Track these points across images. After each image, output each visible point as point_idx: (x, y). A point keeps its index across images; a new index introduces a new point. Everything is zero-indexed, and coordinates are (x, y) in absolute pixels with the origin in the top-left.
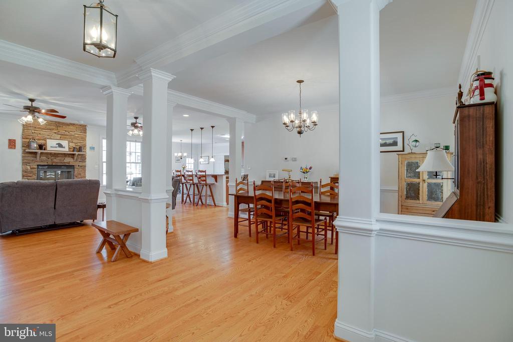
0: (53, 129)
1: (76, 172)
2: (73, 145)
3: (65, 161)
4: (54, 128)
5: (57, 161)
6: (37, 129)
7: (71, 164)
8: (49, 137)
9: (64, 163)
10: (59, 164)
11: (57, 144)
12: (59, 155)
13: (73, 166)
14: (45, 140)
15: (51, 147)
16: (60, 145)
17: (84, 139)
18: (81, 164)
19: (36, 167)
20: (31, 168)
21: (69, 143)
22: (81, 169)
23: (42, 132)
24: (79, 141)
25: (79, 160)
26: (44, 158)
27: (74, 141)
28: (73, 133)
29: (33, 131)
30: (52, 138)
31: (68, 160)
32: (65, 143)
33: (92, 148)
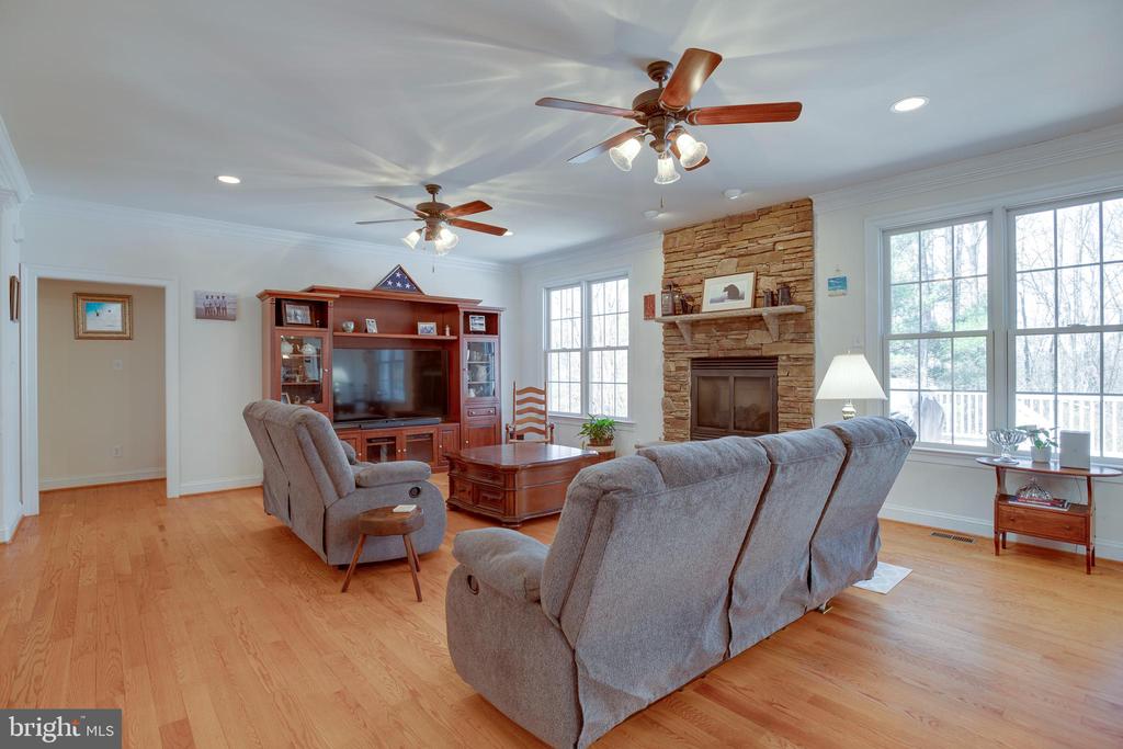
0: (719, 247)
1: (782, 383)
2: (768, 284)
3: (749, 343)
4: (721, 239)
5: (728, 344)
6: (686, 257)
7: (766, 352)
8: (710, 271)
9: (746, 349)
10: (733, 354)
11: (726, 289)
12: (734, 326)
13: (776, 358)
14: (701, 282)
15: (712, 301)
16: (733, 293)
17: (807, 253)
18: (796, 350)
19: (688, 364)
20: (679, 369)
21: (757, 281)
22: (795, 370)
23: (697, 261)
24: (786, 267)
25: (788, 336)
26: (700, 337)
27: (774, 269)
28: (768, 242)
29: (681, 264)
30: (718, 273)
31: (756, 340)
32: (745, 283)
33: (838, 283)
